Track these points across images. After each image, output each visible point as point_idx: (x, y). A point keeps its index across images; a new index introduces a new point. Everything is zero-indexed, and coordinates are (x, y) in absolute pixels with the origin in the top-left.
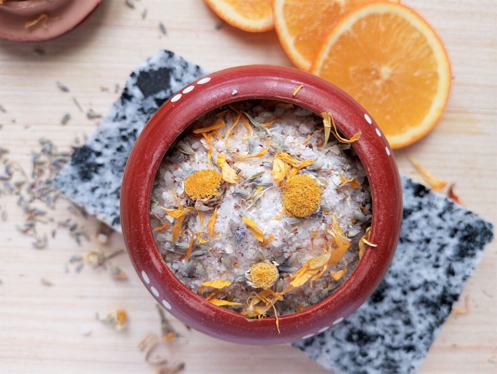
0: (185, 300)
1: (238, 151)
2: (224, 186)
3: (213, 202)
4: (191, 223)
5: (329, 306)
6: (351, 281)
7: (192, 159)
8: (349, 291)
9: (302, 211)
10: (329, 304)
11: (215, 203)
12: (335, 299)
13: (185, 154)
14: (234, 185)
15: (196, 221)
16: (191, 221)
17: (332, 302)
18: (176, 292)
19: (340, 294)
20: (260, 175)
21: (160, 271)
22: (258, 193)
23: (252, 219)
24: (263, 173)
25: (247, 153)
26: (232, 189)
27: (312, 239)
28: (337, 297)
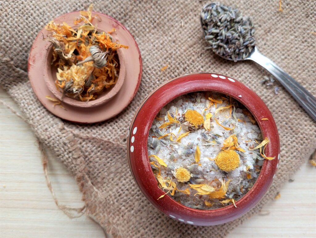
0: (143, 154)
1: (218, 119)
2: (201, 127)
3: (191, 128)
4: (172, 127)
5: (194, 213)
6: (212, 212)
7: (196, 104)
8: (208, 215)
9: (223, 166)
10: (195, 212)
11: (192, 130)
12: (199, 212)
13: (196, 100)
14: (206, 130)
15: (176, 129)
16: (173, 127)
17: (197, 212)
18: (142, 148)
19: (204, 213)
20: (219, 136)
21: (145, 134)
22: (212, 143)
23: (200, 150)
24: (221, 136)
25: (221, 123)
26: (204, 130)
27: (213, 181)
28: (201, 212)
